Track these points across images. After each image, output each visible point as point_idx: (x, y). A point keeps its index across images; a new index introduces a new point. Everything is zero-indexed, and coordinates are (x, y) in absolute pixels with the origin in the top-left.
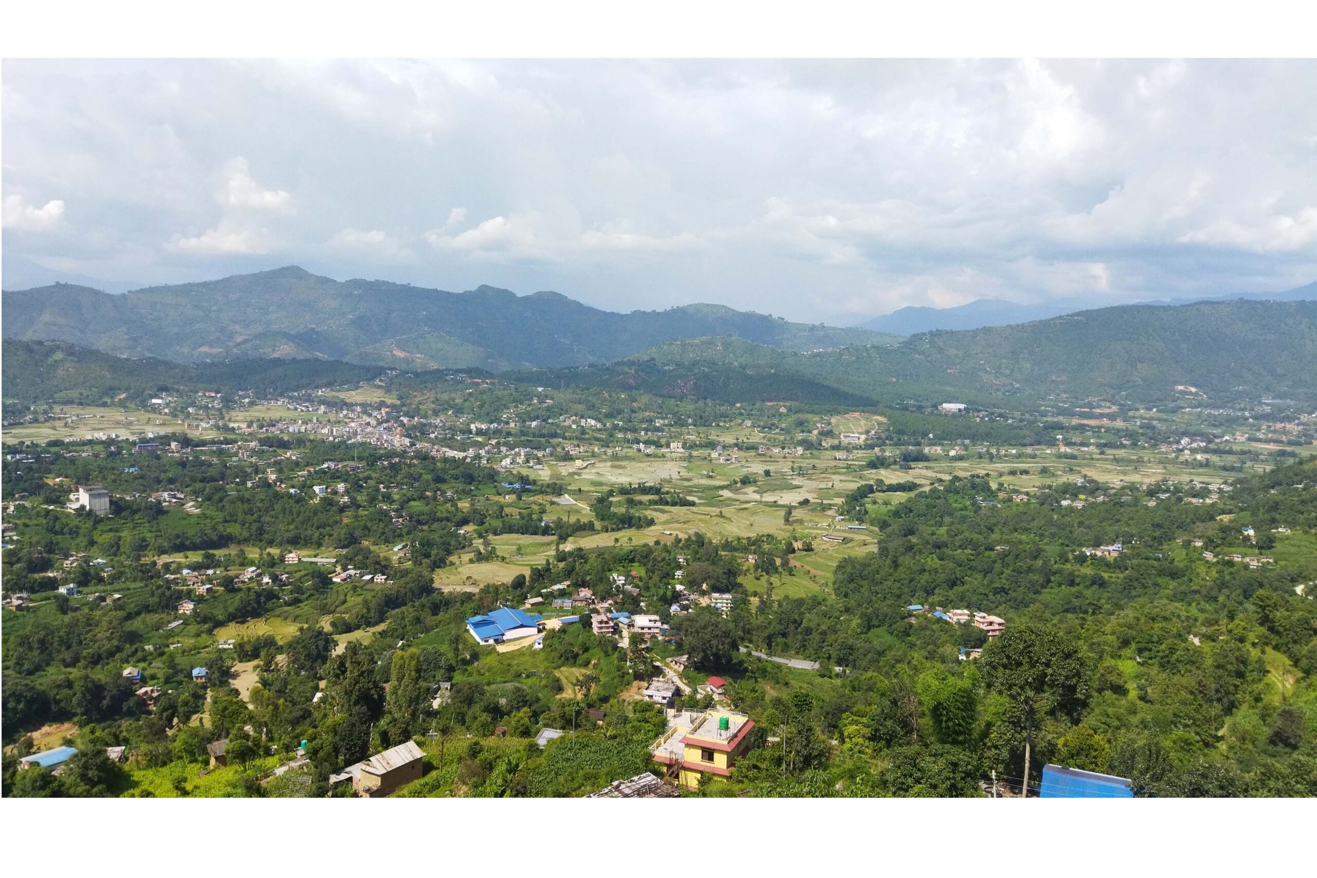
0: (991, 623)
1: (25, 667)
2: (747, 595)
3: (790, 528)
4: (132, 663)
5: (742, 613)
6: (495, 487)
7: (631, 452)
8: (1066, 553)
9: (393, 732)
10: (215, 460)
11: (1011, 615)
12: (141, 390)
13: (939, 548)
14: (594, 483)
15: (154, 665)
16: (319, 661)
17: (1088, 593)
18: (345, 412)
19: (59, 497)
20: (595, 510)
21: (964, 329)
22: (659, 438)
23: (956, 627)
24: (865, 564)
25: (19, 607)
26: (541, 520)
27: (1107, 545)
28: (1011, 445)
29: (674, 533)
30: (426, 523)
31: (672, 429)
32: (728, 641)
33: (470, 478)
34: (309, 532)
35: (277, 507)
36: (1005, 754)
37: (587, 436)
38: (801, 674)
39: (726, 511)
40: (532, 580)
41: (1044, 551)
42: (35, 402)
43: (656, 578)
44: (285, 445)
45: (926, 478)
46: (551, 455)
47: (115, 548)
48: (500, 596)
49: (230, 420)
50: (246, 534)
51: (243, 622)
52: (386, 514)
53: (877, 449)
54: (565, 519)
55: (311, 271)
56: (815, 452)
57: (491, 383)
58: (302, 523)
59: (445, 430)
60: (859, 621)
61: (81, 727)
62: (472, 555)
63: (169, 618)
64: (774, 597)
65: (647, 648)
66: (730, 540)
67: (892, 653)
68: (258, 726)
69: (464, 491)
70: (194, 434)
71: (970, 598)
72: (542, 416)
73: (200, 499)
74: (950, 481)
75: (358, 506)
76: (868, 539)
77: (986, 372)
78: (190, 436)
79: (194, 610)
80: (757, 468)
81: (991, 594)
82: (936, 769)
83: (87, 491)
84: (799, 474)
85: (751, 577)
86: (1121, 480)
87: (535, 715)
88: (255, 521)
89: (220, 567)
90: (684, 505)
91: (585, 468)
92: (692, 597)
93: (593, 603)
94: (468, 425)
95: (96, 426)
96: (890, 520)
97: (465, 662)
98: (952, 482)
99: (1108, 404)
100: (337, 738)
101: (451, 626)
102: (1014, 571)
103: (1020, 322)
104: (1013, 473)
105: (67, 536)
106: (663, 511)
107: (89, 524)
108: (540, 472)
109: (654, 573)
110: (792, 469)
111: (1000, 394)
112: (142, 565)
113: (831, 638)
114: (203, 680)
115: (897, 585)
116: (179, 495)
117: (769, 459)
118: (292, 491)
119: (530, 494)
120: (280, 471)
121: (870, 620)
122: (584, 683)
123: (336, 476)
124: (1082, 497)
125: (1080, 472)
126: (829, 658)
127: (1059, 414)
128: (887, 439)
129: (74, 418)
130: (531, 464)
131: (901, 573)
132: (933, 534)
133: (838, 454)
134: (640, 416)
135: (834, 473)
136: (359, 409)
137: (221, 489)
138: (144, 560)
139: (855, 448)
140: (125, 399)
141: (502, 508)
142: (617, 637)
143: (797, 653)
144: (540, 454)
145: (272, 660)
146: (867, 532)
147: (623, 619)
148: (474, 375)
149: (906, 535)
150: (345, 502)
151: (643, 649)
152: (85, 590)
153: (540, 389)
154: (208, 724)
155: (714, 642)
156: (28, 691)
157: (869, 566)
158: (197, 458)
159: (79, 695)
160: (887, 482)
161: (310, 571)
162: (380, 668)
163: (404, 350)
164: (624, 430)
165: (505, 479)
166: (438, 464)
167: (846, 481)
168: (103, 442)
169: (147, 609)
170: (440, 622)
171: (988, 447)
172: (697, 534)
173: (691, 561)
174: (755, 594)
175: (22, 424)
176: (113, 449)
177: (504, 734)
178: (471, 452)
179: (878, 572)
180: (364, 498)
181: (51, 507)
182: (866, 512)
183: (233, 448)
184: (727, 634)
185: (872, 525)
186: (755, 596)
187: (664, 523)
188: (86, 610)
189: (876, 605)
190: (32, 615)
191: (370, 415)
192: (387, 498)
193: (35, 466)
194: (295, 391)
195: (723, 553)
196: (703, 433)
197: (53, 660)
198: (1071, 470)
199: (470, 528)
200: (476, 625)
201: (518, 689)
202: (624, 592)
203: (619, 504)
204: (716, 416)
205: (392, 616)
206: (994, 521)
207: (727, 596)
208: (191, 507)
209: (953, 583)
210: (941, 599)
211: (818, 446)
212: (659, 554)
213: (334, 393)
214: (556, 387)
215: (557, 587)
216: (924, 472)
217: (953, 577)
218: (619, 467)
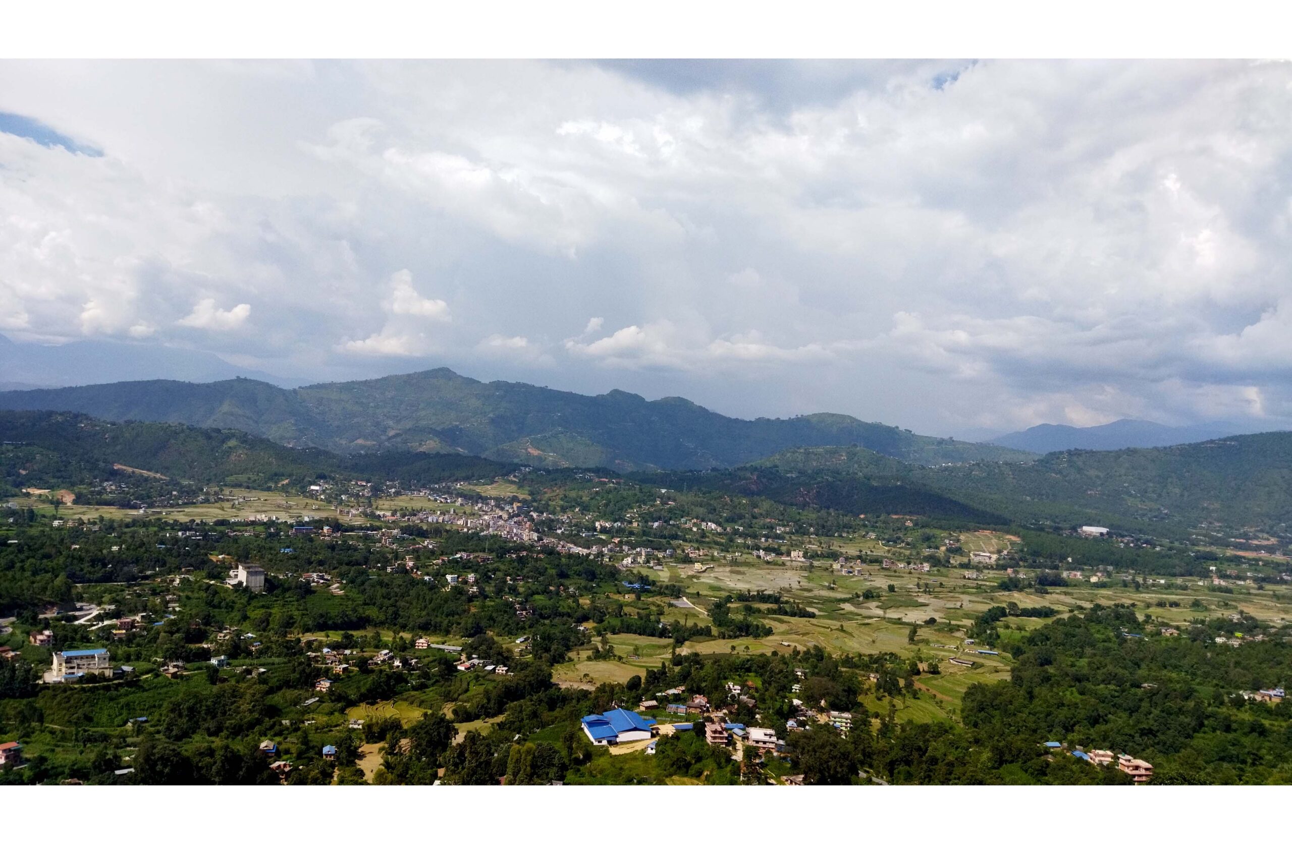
0: (1137, 768)
1: (174, 733)
2: (868, 716)
3: (915, 647)
4: (269, 736)
5: (862, 735)
6: (616, 585)
7: (751, 558)
8: (1221, 695)
10: (361, 545)
11: (1159, 760)
12: (302, 477)
13: (1079, 681)
14: (713, 588)
15: (289, 739)
16: (440, 748)
17: (1246, 741)
18: (480, 505)
19: (220, 572)
20: (712, 616)
21: (1105, 449)
22: (780, 546)
23: (1098, 769)
24: (997, 691)
25: (174, 675)
26: (658, 622)
27: (1268, 689)
28: (1159, 574)
29: (793, 644)
30: (548, 617)
31: (793, 537)
32: (846, 763)
33: (592, 575)
34: (438, 619)
35: (413, 592)
37: (707, 540)
39: (847, 625)
40: (648, 682)
41: (1196, 691)
42: (208, 484)
43: (772, 690)
44: (423, 534)
45: (1064, 604)
46: (671, 556)
47: (264, 624)
48: (615, 696)
49: (377, 508)
50: (382, 617)
51: (373, 704)
52: (511, 606)
53: (1010, 571)
54: (682, 622)
55: (458, 372)
56: (943, 569)
57: (618, 483)
58: (434, 610)
59: (571, 527)
60: (990, 754)
62: (590, 653)
63: (307, 695)
64: (897, 721)
65: (762, 763)
66: (850, 656)
69: (585, 588)
70: (345, 520)
71: (1114, 739)
72: (664, 517)
73: (344, 582)
74: (1091, 609)
75: (486, 597)
76: (1001, 666)
77: (1131, 495)
78: (340, 521)
79: (330, 688)
80: (881, 583)
81: (1137, 735)
83: (245, 568)
84: (925, 592)
85: (872, 697)
86: (1283, 619)
88: (392, 606)
89: (357, 647)
90: (804, 616)
91: (704, 572)
92: (810, 713)
93: (708, 711)
94: (594, 523)
95: (259, 509)
96: (1024, 647)
97: (578, 762)
98: (1094, 610)
99: (1266, 536)
101: (567, 723)
102: (1163, 711)
103: (1168, 444)
104: (1161, 604)
105: (223, 610)
106: (782, 621)
107: (244, 600)
108: (660, 573)
109: (770, 684)
110: (918, 585)
111: (1146, 519)
112: (288, 642)
113: (957, 771)
114: (332, 758)
115: (1032, 718)
116: (326, 577)
117: (893, 574)
118: (426, 578)
119: (649, 595)
120: (417, 558)
121: (1002, 754)
123: (467, 566)
124: (1239, 634)
125: (1236, 608)
127: (1212, 544)
128: (1021, 559)
129: (241, 500)
130: (652, 565)
131: (1037, 705)
132: (1073, 665)
133: (967, 573)
134: (761, 522)
135: (963, 593)
136: (493, 503)
137: (364, 572)
138: (291, 637)
139: (986, 567)
140: (287, 484)
141: (621, 607)
142: (730, 748)
143: (921, 783)
144: (660, 555)
145: (397, 743)
146: (998, 658)
147: (738, 731)
148: (601, 474)
149: (1042, 665)
150: (473, 592)
151: (758, 764)
152: (234, 662)
153: (663, 491)
155: (832, 763)
156: (174, 756)
157: (1001, 695)
158: (345, 542)
159: (219, 764)
160: (1021, 606)
161: (438, 657)
162: (496, 761)
163: (538, 449)
164: (745, 535)
165: (625, 578)
166: (563, 560)
167: (978, 602)
168: (264, 524)
169: (287, 684)
170: (556, 718)
171: (1134, 575)
172: (816, 647)
173: (809, 675)
174: (877, 716)
175: (195, 503)
176: (272, 530)
178: (595, 550)
179: (1011, 703)
180: (491, 589)
181: (212, 582)
182: (998, 637)
183: (377, 534)
184: (845, 756)
185: (1004, 651)
186: (876, 717)
187: (783, 633)
188: (233, 682)
189: (1009, 739)
190: (185, 683)
191: (502, 509)
192: (513, 590)
193: (202, 543)
194: (436, 483)
195: (843, 669)
196: (825, 542)
197: (199, 728)
198: (1226, 605)
199: (589, 625)
200: (591, 724)
202: (739, 702)
203: (737, 610)
204: (838, 526)
205: (510, 708)
206: (1141, 655)
207: (846, 715)
208: (335, 589)
209: (1095, 721)
210: (1081, 737)
211: (946, 564)
212: (776, 666)
213: (471, 487)
214: (679, 489)
215: (672, 691)
216: (1062, 598)
217: (1095, 714)
218: (739, 573)
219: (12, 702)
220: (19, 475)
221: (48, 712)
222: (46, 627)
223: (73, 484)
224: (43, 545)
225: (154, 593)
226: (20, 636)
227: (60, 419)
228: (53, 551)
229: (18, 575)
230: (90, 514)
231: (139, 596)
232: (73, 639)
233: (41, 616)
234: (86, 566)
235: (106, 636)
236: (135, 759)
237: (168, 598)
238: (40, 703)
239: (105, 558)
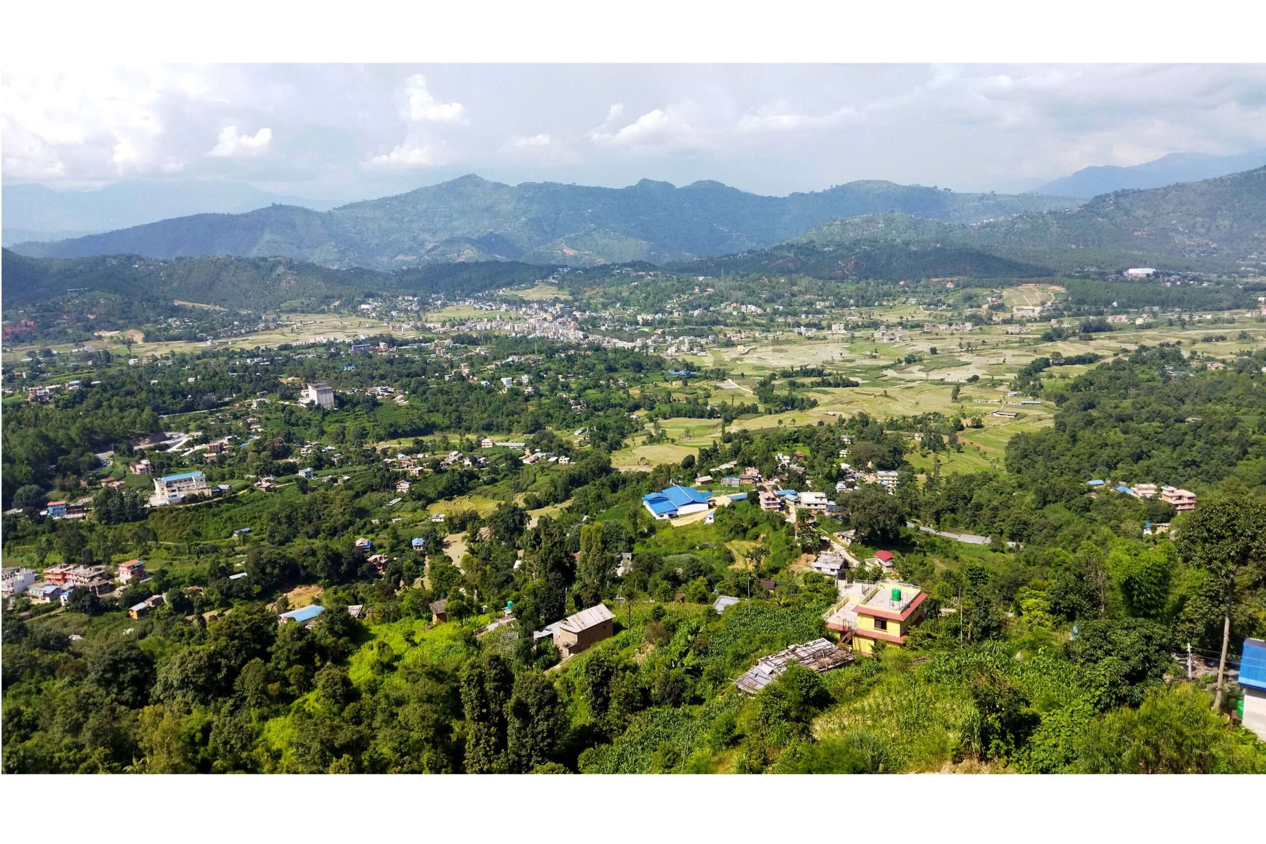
0: (1180, 498)
1: (277, 539)
2: (914, 473)
3: (959, 405)
4: (362, 534)
5: (909, 490)
6: (663, 374)
7: (792, 336)
9: (585, 596)
10: (417, 357)
11: (1200, 489)
12: (351, 297)
13: (1123, 421)
14: (756, 368)
15: (380, 536)
16: (517, 533)
18: (524, 309)
19: (291, 394)
20: (758, 394)
22: (820, 320)
23: (1142, 501)
24: (1040, 440)
25: (268, 489)
26: (706, 404)
28: (1206, 310)
29: (838, 413)
30: (601, 410)
31: (834, 311)
32: (895, 516)
33: (639, 367)
34: (500, 420)
35: (472, 397)
36: (1200, 628)
37: (748, 322)
38: (971, 549)
39: (890, 390)
40: (701, 459)
41: (1241, 421)
42: (265, 312)
43: (820, 457)
44: (474, 342)
45: (1108, 349)
46: (714, 342)
47: (341, 437)
48: (672, 475)
49: (426, 321)
50: (447, 422)
51: (450, 500)
52: (566, 401)
53: (1053, 321)
54: (729, 402)
55: (486, 178)
56: (985, 327)
57: (655, 275)
58: (494, 412)
59: (613, 322)
60: (1034, 497)
61: (325, 588)
62: (644, 438)
63: (390, 496)
64: (942, 474)
65: (814, 523)
66: (895, 419)
67: (1071, 528)
68: (471, 589)
69: (634, 379)
70: (398, 335)
71: (1157, 473)
72: (704, 304)
73: (407, 393)
74: (1136, 351)
75: (541, 395)
76: (1044, 414)
77: (1179, 232)
78: (394, 337)
79: (410, 489)
80: (922, 346)
81: (1180, 467)
82: (1128, 641)
83: (314, 387)
84: (967, 351)
85: (917, 454)
87: (711, 585)
88: (455, 411)
89: (428, 451)
90: (847, 386)
91: (747, 353)
92: (857, 475)
93: (760, 481)
94: (635, 316)
95: (317, 331)
96: (1067, 394)
97: (643, 535)
98: (1139, 352)
100: (538, 600)
101: (630, 502)
102: (1207, 443)
103: (1218, 175)
104: (1207, 340)
105: (301, 427)
106: (826, 393)
107: (319, 417)
108: (704, 359)
109: (818, 452)
110: (960, 345)
111: (1194, 256)
112: (365, 451)
113: (1002, 514)
114: (422, 549)
115: (1075, 459)
116: (390, 389)
117: (934, 336)
118: (483, 383)
119: (696, 380)
120: (472, 365)
121: (1045, 495)
122: (755, 555)
123: (519, 368)
126: (1001, 533)
127: (1262, 274)
128: (1065, 309)
129: (299, 324)
130: (695, 351)
131: (1080, 448)
132: (1116, 407)
133: (1010, 328)
134: (800, 299)
135: (1006, 348)
136: (536, 306)
137: (422, 383)
138: (367, 446)
139: (1029, 321)
140: (339, 306)
141: (669, 394)
142: (784, 512)
143: (967, 528)
144: (703, 342)
145: (477, 532)
146: (1042, 407)
147: (790, 496)
148: (638, 268)
149: (1085, 409)
150: (529, 392)
151: (810, 524)
152: (320, 473)
153: (701, 278)
154: (428, 586)
155: (881, 518)
156: (281, 558)
157: (1044, 441)
158: (401, 355)
159: (322, 562)
160: (1065, 355)
161: (503, 454)
162: (570, 540)
163: (573, 248)
164: (785, 314)
165: (671, 367)
166: (610, 354)
167: (1021, 355)
168: (324, 345)
169: (372, 488)
170: (619, 498)
171: (1180, 313)
172: (861, 414)
173: (855, 440)
174: (922, 471)
175: (256, 331)
176: (333, 350)
177: (683, 599)
178: (639, 342)
179: (1054, 448)
180: (545, 388)
181: (287, 403)
182: (1042, 387)
183: (431, 346)
184: (894, 510)
185: (1047, 400)
186: (922, 473)
187: (827, 404)
188: (322, 490)
189: (1053, 481)
190: (279, 495)
191: (546, 311)
192: (566, 387)
193: (270, 368)
194: (479, 292)
195: (888, 432)
196: (866, 313)
197: (299, 533)
199: (641, 413)
200: (652, 502)
201: (693, 560)
202: (789, 471)
203: (782, 387)
204: (878, 295)
205: (576, 494)
206: (1186, 391)
207: (894, 473)
208: (400, 399)
209: (1138, 457)
210: (1124, 473)
211: (989, 321)
212: (823, 435)
213: (513, 292)
214: (717, 275)
215: (724, 466)
216: (1107, 343)
217: (1139, 451)
218: (781, 351)
219: (126, 525)
220: (88, 319)
221: (160, 531)
222: (143, 457)
223: (140, 324)
224: (124, 384)
225: (236, 417)
226: (121, 468)
227: (114, 262)
228: (135, 388)
229: (107, 413)
230: (162, 350)
231: (222, 421)
232: (169, 466)
233: (136, 448)
234: (167, 398)
235: (198, 460)
236: (246, 565)
237: (249, 420)
238: (151, 524)
239: (183, 390)
